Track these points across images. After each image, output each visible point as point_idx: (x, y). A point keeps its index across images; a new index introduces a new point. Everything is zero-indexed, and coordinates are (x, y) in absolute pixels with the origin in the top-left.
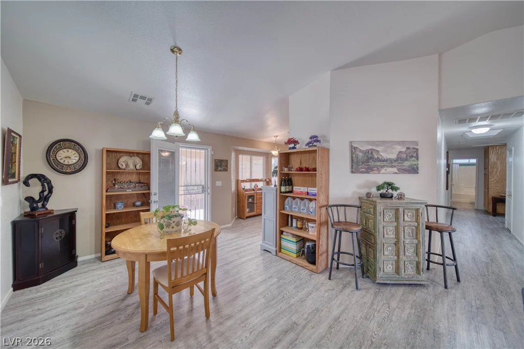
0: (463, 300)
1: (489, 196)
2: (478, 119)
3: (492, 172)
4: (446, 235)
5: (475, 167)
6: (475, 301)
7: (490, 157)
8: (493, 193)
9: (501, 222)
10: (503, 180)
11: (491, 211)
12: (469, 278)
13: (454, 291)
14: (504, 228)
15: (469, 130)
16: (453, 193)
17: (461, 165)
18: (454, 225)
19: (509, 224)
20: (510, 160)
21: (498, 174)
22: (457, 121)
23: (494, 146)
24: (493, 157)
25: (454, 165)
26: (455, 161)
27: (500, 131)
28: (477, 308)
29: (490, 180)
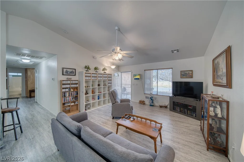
0: (26, 140)
1: (28, 90)
2: (26, 56)
3: (29, 79)
4: (15, 113)
5: (21, 77)
6: (31, 136)
7: (28, 73)
8: (30, 88)
9: (34, 100)
10: (33, 83)
11: (29, 96)
12: (26, 128)
13: (21, 139)
14: (35, 102)
15: (21, 59)
16: (10, 90)
17: (13, 76)
18: (18, 107)
19: (37, 100)
20: (36, 75)
21: (31, 80)
22: (16, 54)
23: (29, 68)
24: (29, 73)
25: (9, 76)
26: (10, 74)
27: (33, 63)
28: (33, 139)
29: (28, 83)
